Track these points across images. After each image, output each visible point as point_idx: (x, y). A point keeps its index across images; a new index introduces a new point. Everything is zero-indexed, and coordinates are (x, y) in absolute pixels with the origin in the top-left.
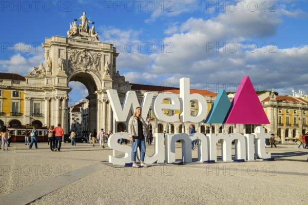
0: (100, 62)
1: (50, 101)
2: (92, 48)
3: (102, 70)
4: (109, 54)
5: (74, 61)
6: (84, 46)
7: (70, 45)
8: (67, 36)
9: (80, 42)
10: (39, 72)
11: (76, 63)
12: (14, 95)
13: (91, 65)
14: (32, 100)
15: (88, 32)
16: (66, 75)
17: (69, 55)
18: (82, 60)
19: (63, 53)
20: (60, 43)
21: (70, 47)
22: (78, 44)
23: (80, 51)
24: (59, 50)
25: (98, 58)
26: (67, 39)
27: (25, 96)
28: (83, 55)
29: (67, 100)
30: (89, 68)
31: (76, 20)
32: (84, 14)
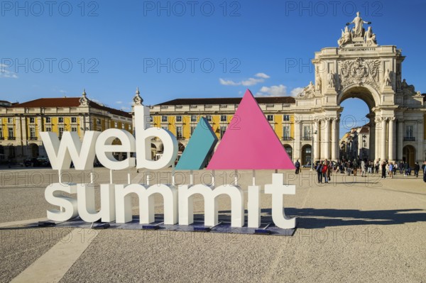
0: (378, 72)
1: (320, 123)
2: (368, 55)
3: (381, 81)
4: (391, 59)
5: (346, 75)
6: (358, 55)
7: (340, 56)
8: (338, 45)
9: (353, 50)
10: (308, 92)
11: (347, 76)
12: (285, 119)
13: (367, 76)
14: (301, 122)
15: (363, 36)
16: (336, 93)
17: (340, 68)
18: (355, 72)
19: (332, 67)
20: (329, 55)
21: (340, 58)
22: (350, 53)
23: (353, 61)
24: (329, 64)
25: (376, 67)
26: (337, 49)
27: (295, 119)
28: (356, 66)
29: (338, 121)
30: (364, 80)
31: (347, 24)
32: (358, 14)
